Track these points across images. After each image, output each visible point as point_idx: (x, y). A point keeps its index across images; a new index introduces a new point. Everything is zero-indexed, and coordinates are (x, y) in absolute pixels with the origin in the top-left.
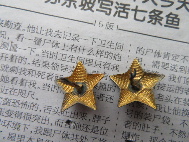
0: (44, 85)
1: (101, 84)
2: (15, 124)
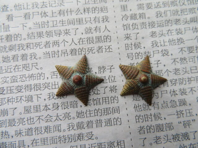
0: (44, 54)
1: (97, 38)
2: (28, 97)
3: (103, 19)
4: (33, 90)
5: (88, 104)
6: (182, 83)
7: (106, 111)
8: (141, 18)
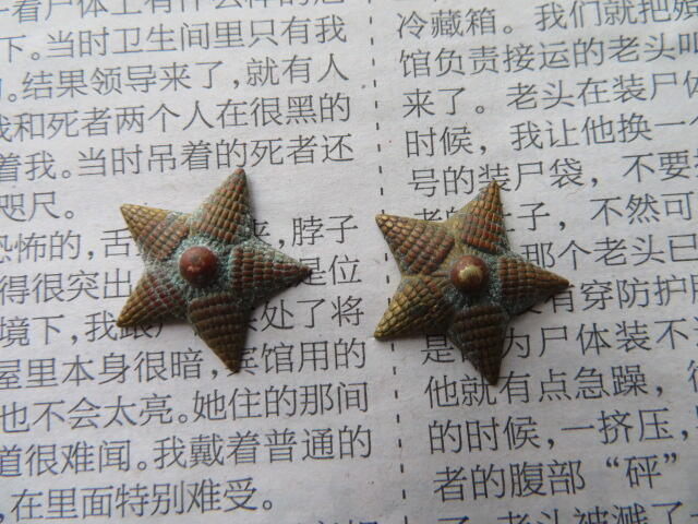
0: (81, 157)
1: (292, 104)
2: (9, 324)
3: (320, 30)
4: (30, 299)
5: (244, 364)
6: (631, 300)
7: (311, 398)
8: (478, 30)
